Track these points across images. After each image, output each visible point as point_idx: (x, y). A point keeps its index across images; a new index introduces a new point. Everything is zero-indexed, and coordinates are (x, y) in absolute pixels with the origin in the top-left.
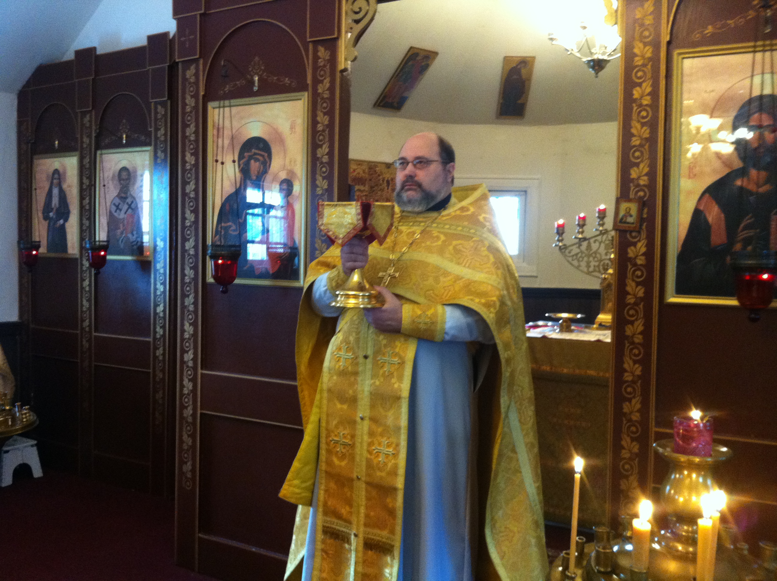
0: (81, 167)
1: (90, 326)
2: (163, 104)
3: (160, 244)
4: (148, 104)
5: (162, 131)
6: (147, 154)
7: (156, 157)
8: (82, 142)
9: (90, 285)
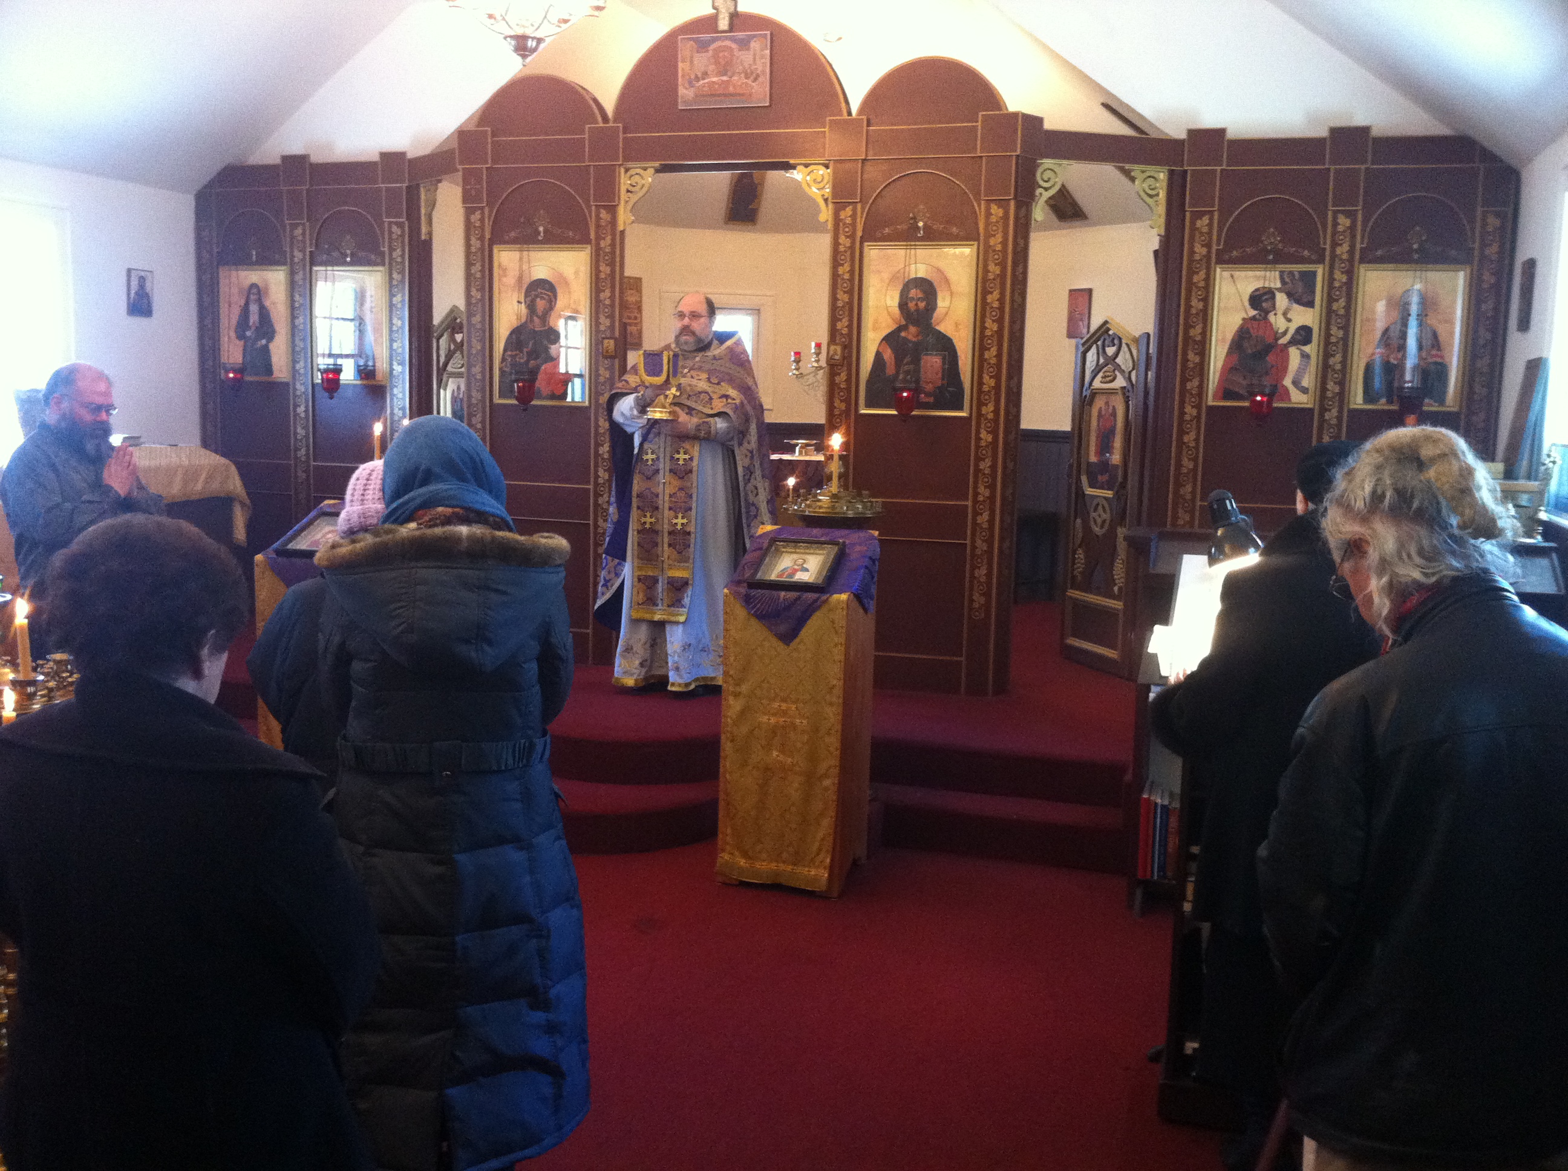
0: (292, 285)
1: (307, 455)
2: (400, 225)
3: (398, 368)
4: (381, 225)
5: (399, 252)
6: (379, 273)
7: (391, 278)
8: (293, 257)
9: (306, 411)
